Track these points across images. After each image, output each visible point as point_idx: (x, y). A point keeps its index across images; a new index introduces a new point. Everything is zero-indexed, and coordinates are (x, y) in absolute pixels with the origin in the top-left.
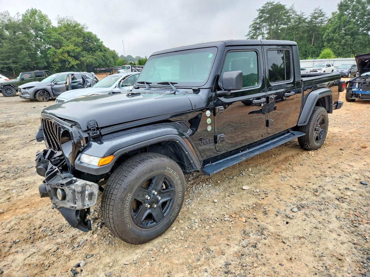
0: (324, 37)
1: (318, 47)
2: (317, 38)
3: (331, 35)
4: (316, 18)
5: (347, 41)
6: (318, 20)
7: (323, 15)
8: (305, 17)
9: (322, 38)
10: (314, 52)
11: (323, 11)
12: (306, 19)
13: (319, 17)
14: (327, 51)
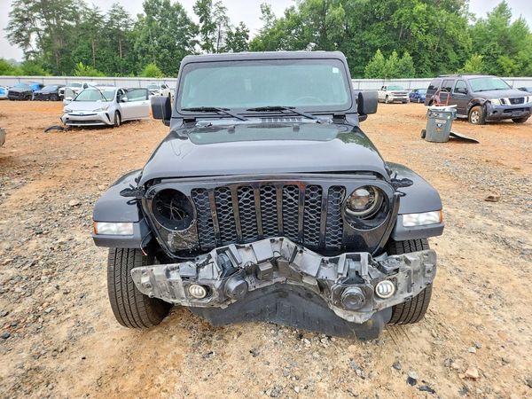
0: (135, 47)
1: (130, 60)
2: (125, 48)
3: (144, 45)
4: (118, 19)
5: (165, 55)
6: (120, 22)
7: (126, 16)
8: (101, 14)
9: (133, 49)
10: (126, 68)
11: (125, 9)
12: (103, 17)
13: (122, 17)
14: (152, 67)
